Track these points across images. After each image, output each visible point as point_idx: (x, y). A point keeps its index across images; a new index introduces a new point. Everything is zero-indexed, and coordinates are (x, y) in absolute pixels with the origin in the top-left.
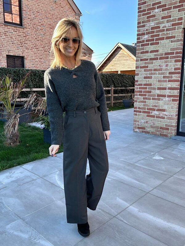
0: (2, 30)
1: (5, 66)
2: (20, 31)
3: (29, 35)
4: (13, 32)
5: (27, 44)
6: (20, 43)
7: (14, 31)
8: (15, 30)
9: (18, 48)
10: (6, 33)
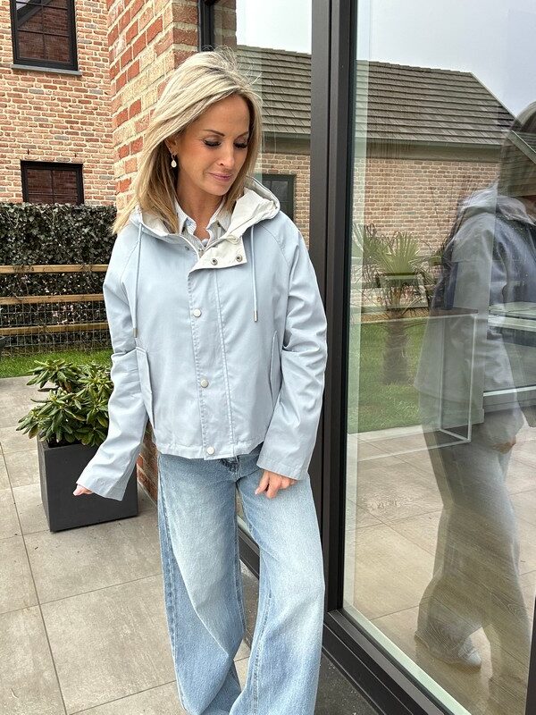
0: (7, 85)
1: (17, 195)
2: (68, 86)
3: (99, 96)
4: (45, 90)
5: (91, 124)
6: (67, 122)
7: (45, 87)
8: (52, 84)
9: (60, 138)
10: (20, 96)
